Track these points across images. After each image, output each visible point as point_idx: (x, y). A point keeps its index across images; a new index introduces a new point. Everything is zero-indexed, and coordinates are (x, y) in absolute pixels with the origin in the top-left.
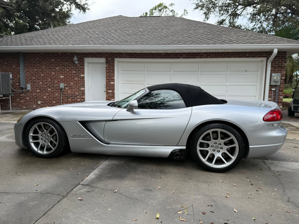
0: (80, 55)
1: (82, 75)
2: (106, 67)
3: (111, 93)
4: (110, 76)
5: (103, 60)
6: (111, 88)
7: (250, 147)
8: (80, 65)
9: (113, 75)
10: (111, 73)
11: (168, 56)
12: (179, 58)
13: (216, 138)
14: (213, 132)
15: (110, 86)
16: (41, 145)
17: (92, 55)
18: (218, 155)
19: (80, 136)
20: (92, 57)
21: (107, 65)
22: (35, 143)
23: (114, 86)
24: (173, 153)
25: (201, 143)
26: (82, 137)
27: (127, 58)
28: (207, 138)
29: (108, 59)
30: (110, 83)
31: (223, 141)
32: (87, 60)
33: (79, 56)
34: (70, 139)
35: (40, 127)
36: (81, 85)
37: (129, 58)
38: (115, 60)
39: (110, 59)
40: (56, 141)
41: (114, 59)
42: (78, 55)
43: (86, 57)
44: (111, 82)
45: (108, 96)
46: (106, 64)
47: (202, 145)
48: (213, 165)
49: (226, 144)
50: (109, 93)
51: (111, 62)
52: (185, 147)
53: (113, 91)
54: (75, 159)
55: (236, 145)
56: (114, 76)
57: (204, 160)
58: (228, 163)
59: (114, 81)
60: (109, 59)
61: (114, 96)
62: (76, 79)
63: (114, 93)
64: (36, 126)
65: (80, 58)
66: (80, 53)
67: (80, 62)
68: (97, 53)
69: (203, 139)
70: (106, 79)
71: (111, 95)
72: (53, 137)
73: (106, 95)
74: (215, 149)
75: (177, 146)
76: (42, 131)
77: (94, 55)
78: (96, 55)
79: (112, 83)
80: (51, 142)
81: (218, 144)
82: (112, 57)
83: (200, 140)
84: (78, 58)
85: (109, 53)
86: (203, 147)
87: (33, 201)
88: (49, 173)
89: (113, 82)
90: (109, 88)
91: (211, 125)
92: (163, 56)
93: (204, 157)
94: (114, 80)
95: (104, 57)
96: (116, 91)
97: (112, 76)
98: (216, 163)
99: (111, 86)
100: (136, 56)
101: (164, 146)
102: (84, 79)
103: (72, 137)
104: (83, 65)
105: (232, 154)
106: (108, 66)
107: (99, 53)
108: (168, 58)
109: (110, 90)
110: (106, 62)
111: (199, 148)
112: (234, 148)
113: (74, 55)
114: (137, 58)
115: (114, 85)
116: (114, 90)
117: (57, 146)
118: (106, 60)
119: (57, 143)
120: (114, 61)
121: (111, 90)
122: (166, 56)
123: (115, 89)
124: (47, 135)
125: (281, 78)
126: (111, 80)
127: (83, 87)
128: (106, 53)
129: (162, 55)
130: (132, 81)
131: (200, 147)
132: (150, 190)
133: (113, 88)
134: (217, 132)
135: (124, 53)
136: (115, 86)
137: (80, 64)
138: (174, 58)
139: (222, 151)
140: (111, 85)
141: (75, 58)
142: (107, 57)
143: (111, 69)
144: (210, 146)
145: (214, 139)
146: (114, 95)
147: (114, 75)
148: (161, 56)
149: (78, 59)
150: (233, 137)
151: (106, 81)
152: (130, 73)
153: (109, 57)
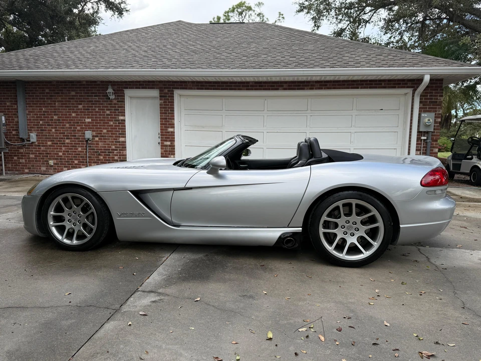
0: (118, 85)
1: (121, 118)
2: (160, 105)
3: (170, 146)
4: (166, 119)
5: (155, 93)
6: (169, 138)
7: (401, 226)
8: (118, 101)
9: (171, 116)
10: (169, 113)
11: (259, 86)
12: (277, 89)
13: (349, 214)
14: (344, 205)
15: (166, 135)
16: (69, 230)
17: (137, 85)
18: (352, 240)
19: (132, 215)
20: (136, 88)
21: (162, 102)
22: (57, 227)
23: (174, 135)
24: (281, 239)
25: (325, 221)
26: (136, 216)
27: (195, 89)
28: (335, 213)
29: (163, 91)
30: (167, 130)
31: (359, 219)
32: (128, 93)
33: (116, 87)
34: (117, 219)
35: (66, 200)
36: (119, 134)
37: (198, 89)
38: (175, 92)
39: (166, 91)
40: (93, 223)
41: (173, 91)
42: (115, 85)
43: (127, 88)
44: (169, 128)
45: (165, 151)
46: (160, 100)
47: (327, 225)
48: (343, 256)
49: (363, 223)
50: (167, 146)
51: (169, 96)
52: (301, 229)
53: (171, 143)
54: (124, 251)
55: (380, 224)
56: (174, 119)
57: (330, 249)
58: (367, 252)
59: (174, 127)
60: (164, 92)
61: (174, 151)
62: (111, 123)
63: (174, 146)
64: (59, 199)
65: (117, 90)
66: (117, 82)
67: (118, 96)
68: (144, 82)
69: (329, 215)
70: (161, 124)
71: (168, 149)
72: (87, 218)
73: (161, 149)
74: (347, 231)
75: (288, 227)
76: (70, 208)
77: (140, 85)
78: (143, 85)
79: (170, 130)
80: (85, 225)
81: (351, 223)
82: (170, 88)
83: (324, 218)
84: (114, 90)
85: (165, 82)
86: (328, 228)
87: (67, 319)
88: (86, 274)
89: (171, 127)
90: (165, 138)
91: (341, 193)
92: (251, 86)
93: (330, 243)
94: (174, 124)
95: (157, 89)
96: (176, 143)
97: (171, 119)
98: (348, 253)
99: (169, 135)
100: (209, 86)
101: (268, 227)
102: (124, 123)
103: (120, 216)
104: (122, 101)
105: (374, 237)
106: (164, 102)
107: (149, 82)
108: (261, 89)
109: (166, 141)
110: (160, 96)
111: (322, 230)
112: (377, 229)
113: (108, 85)
114: (211, 89)
115: (174, 132)
116: (174, 141)
117: (94, 231)
118: (160, 94)
119: (94, 227)
120: (173, 94)
121: (170, 141)
122: (257, 86)
123: (175, 139)
124: (77, 214)
125: (435, 120)
126: (169, 124)
127: (122, 137)
128: (160, 82)
129: (251, 84)
130: (203, 127)
131: (324, 227)
132: (251, 297)
133: (171, 138)
134: (350, 205)
135: (189, 82)
137: (118, 99)
138: (269, 89)
139: (358, 234)
140: (169, 132)
141: (110, 90)
142: (162, 88)
143: (169, 108)
144: (340, 226)
145: (346, 215)
146: (174, 149)
147: (174, 116)
148: (248, 86)
149: (114, 92)
150: (374, 212)
151: (161, 127)
152: (199, 114)
153: (165, 88)
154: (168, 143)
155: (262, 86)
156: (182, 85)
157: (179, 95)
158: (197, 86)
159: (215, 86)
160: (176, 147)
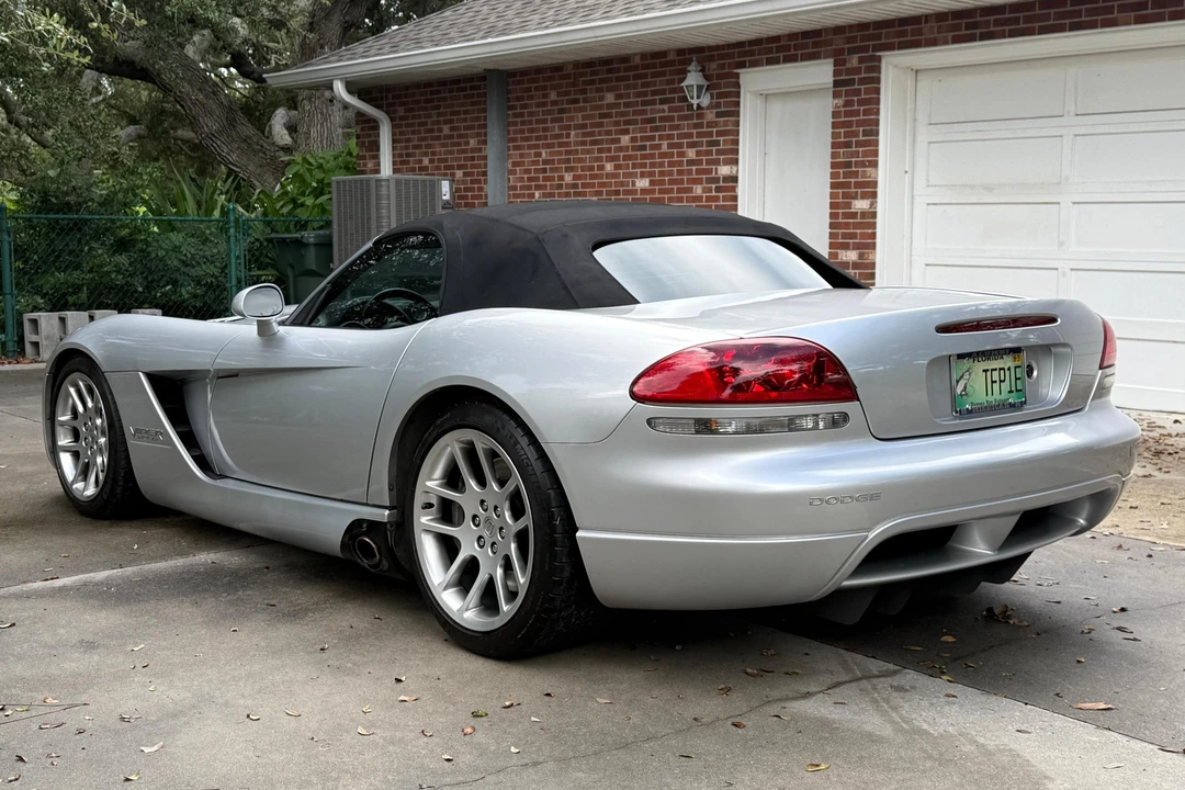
0: (720, 57)
1: (724, 170)
2: (835, 114)
3: (856, 266)
4: (848, 165)
5: (820, 73)
6: (853, 236)
8: (718, 115)
9: (865, 154)
10: (859, 144)
15: (847, 226)
17: (769, 51)
20: (770, 62)
21: (840, 102)
23: (874, 226)
27: (946, 43)
29: (844, 62)
30: (849, 205)
32: (753, 81)
33: (714, 65)
37: (957, 40)
39: (854, 61)
41: (879, 59)
42: (711, 59)
43: (742, 65)
44: (855, 198)
46: (836, 95)
50: (844, 265)
51: (863, 81)
53: (861, 256)
56: (875, 164)
59: (874, 195)
60: (848, 65)
62: (698, 190)
63: (873, 265)
65: (720, 77)
66: (717, 47)
67: (720, 96)
68: (792, 36)
70: (833, 186)
77: (779, 49)
78: (787, 48)
79: (861, 205)
82: (865, 49)
84: (706, 77)
85: (851, 27)
89: (864, 196)
90: (845, 236)
94: (875, 184)
95: (827, 57)
96: (882, 257)
97: (863, 164)
99: (857, 226)
100: (997, 23)
102: (734, 189)
104: (734, 113)
106: (847, 104)
107: (806, 34)
109: (845, 247)
110: (836, 84)
113: (689, 62)
114: (1002, 35)
115: (874, 215)
116: (873, 246)
118: (836, 73)
120: (878, 69)
121: (857, 247)
123: (878, 241)
126: (858, 185)
128: (839, 30)
130: (989, 188)
133: (863, 236)
135: (927, 17)
136: (879, 220)
137: (718, 105)
140: (854, 215)
141: (693, 79)
142: (841, 52)
143: (859, 123)
146: (872, 276)
147: (876, 153)
149: (706, 83)
151: (832, 196)
152: (978, 136)
153: (852, 51)
154: (851, 256)
156: (904, 34)
157: (895, 68)
158: (956, 28)
159: (1016, 21)
160: (877, 271)
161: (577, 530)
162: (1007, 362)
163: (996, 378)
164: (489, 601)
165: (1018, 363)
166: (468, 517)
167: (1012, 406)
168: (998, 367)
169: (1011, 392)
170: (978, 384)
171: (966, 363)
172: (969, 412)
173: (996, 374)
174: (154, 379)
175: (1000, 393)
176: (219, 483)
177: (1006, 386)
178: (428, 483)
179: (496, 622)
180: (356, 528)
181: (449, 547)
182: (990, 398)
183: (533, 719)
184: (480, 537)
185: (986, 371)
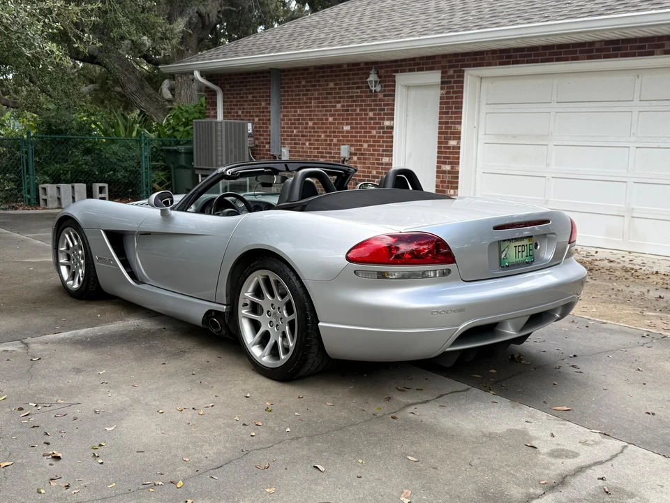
0: (387, 67)
1: (387, 123)
2: (441, 98)
3: (449, 172)
4: (447, 123)
5: (435, 77)
6: (449, 158)
8: (385, 96)
9: (455, 118)
10: (452, 113)
11: (614, 49)
12: (651, 54)
15: (446, 153)
17: (411, 65)
20: (411, 70)
21: (444, 92)
23: (459, 153)
27: (496, 65)
29: (446, 72)
30: (447, 143)
32: (402, 79)
33: (383, 71)
36: (384, 151)
37: (501, 64)
38: (465, 73)
39: (451, 72)
41: (463, 71)
42: (382, 68)
43: (397, 71)
44: (450, 139)
45: (442, 182)
46: (442, 88)
50: (444, 172)
51: (455, 82)
53: (452, 168)
56: (460, 123)
59: (459, 138)
60: (448, 74)
61: (457, 183)
62: (374, 132)
63: (458, 172)
65: (385, 77)
66: (384, 62)
67: (385, 86)
68: (421, 58)
70: (440, 133)
71: (447, 177)
73: (438, 177)
77: (415, 64)
78: (419, 64)
79: (453, 143)
82: (457, 66)
84: (379, 77)
85: (450, 55)
89: (454, 139)
90: (445, 158)
92: (599, 50)
94: (460, 133)
95: (438, 69)
96: (462, 168)
97: (454, 123)
99: (451, 153)
100: (521, 56)
102: (391, 133)
104: (391, 94)
106: (447, 93)
107: (428, 58)
108: (616, 56)
109: (445, 163)
110: (442, 83)
113: (371, 69)
114: (523, 62)
115: (459, 148)
116: (458, 163)
118: (442, 78)
120: (463, 76)
121: (450, 163)
122: (608, 50)
123: (461, 160)
126: (451, 133)
127: (387, 156)
128: (444, 56)
129: (597, 46)
130: (514, 137)
133: (454, 158)
135: (487, 52)
136: (461, 151)
137: (385, 91)
138: (633, 55)
140: (449, 148)
141: (373, 77)
142: (445, 67)
143: (453, 103)
146: (457, 178)
147: (461, 118)
148: (591, 51)
149: (379, 80)
151: (439, 138)
152: (510, 111)
153: (450, 67)
154: (447, 168)
155: (619, 49)
156: (476, 59)
157: (471, 76)
158: (501, 58)
159: (530, 55)
160: (460, 175)
161: (319, 322)
162: (526, 242)
163: (520, 250)
164: (274, 353)
165: (531, 242)
166: (265, 312)
167: (527, 263)
168: (521, 244)
169: (527, 256)
170: (512, 254)
171: (507, 243)
172: (507, 266)
173: (520, 248)
174: (108, 233)
175: (522, 257)
176: (141, 286)
177: (525, 254)
178: (246, 294)
179: (278, 364)
180: (209, 314)
181: (256, 325)
182: (517, 260)
183: (296, 414)
184: (271, 322)
185: (516, 247)
